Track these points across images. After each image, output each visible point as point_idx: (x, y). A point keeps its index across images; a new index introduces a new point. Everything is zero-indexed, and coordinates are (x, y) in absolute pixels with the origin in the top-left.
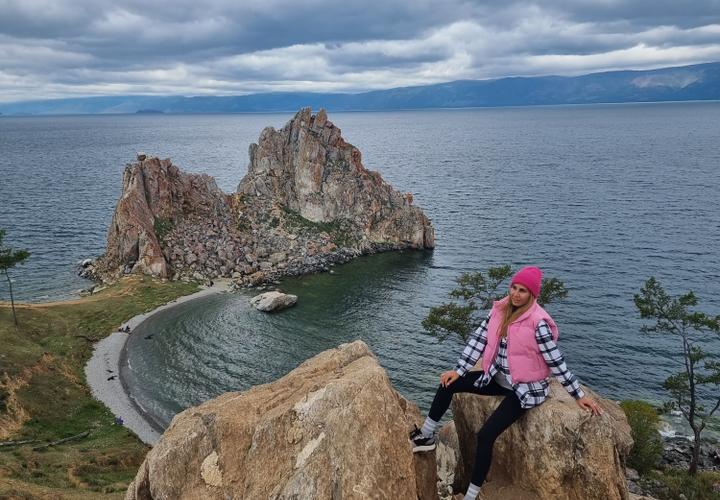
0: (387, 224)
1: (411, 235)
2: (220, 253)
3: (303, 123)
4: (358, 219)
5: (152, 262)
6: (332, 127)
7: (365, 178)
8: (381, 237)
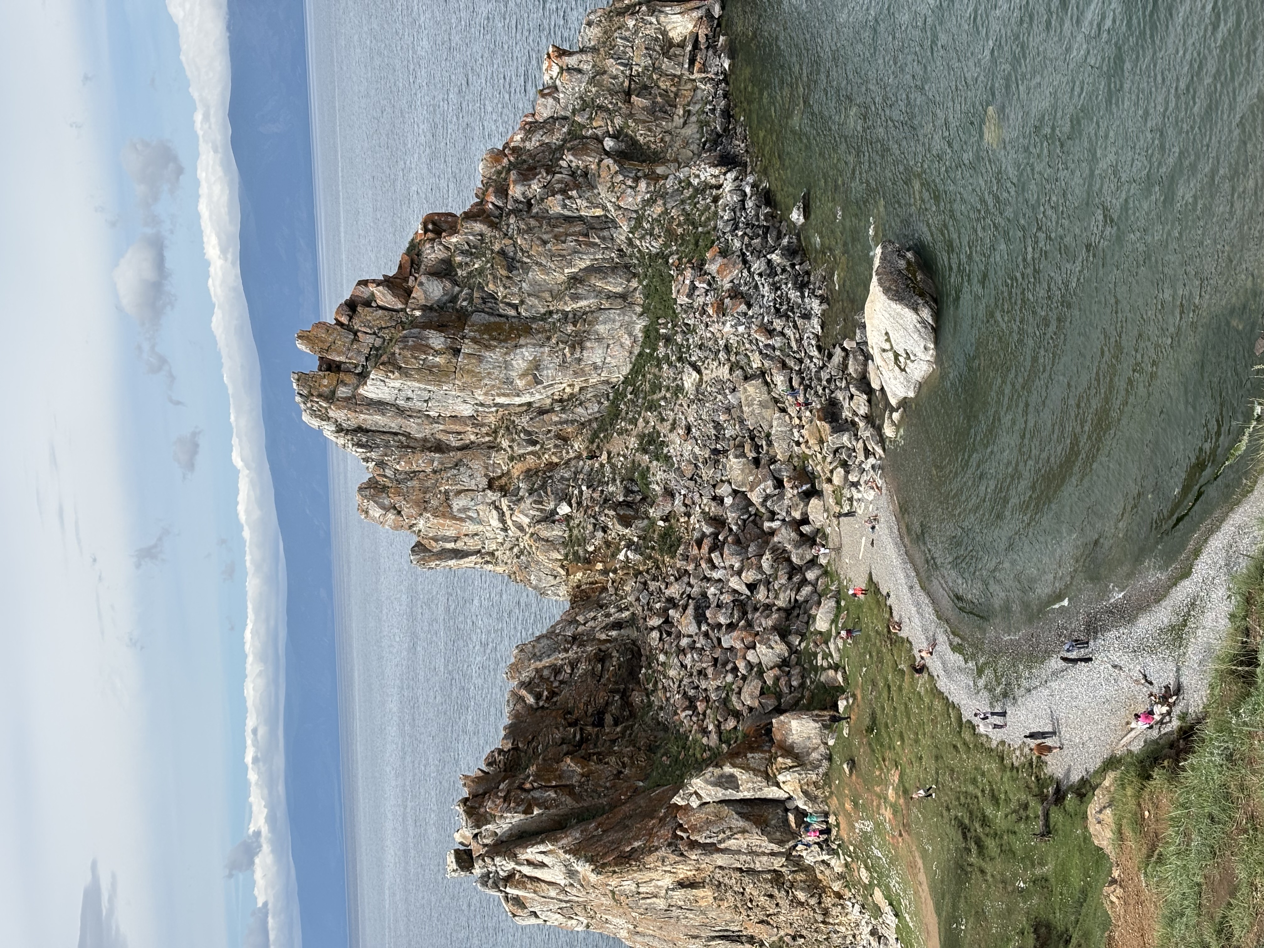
2: (750, 576)
3: (343, 391)
5: (788, 751)
6: (351, 306)
7: (502, 192)
8: (683, 131)
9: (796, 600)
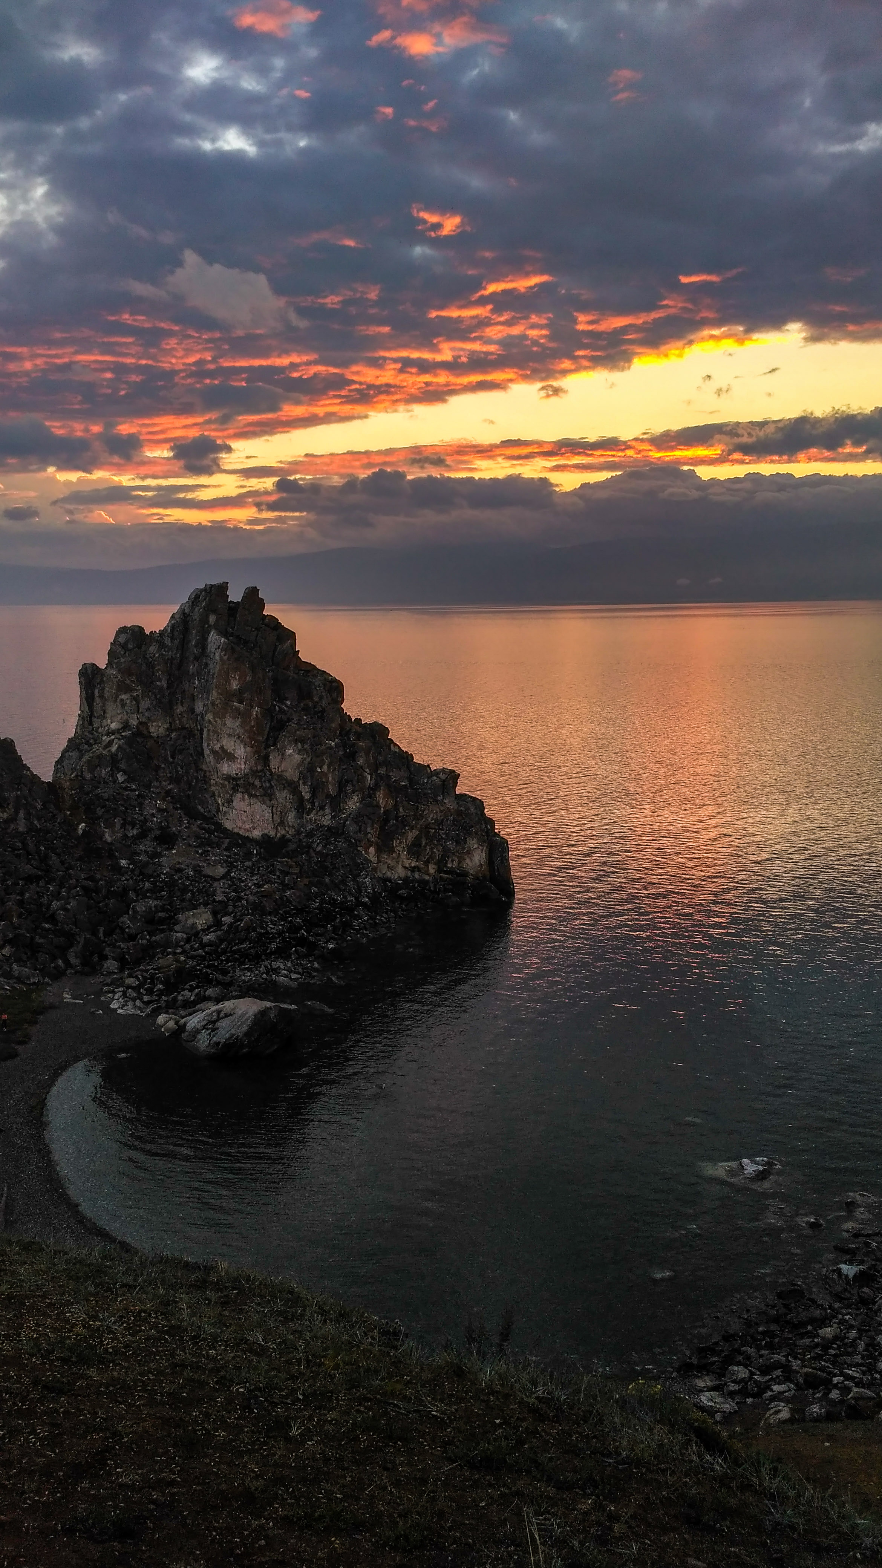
0: (411, 835)
1: (461, 860)
2: (60, 917)
3: (213, 617)
4: (352, 828)
6: (276, 627)
8: (400, 866)
9: (39, 952)
